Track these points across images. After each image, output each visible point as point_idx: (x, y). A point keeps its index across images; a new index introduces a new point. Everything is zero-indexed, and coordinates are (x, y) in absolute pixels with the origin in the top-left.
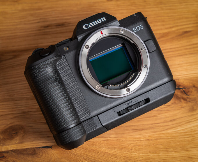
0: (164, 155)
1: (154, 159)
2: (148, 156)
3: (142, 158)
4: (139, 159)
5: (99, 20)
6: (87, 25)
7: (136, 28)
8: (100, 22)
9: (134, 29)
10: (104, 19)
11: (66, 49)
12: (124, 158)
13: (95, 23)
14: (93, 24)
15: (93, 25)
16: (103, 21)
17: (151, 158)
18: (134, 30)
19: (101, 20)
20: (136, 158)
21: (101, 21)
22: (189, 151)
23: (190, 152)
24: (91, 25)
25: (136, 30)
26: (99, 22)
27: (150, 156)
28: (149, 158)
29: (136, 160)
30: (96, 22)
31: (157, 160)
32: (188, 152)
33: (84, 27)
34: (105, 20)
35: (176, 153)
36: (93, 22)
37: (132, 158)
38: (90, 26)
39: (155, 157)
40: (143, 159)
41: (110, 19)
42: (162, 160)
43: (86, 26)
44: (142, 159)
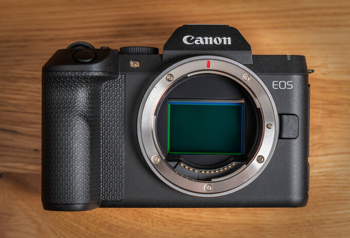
0: (208, 216)
1: (189, 222)
2: (180, 214)
3: (168, 217)
4: (162, 218)
5: (219, 38)
6: (193, 38)
7: (278, 83)
8: (218, 43)
9: (275, 83)
10: (227, 41)
11: (134, 64)
12: (132, 214)
13: (209, 40)
14: (204, 40)
15: (202, 43)
16: (225, 43)
17: (184, 220)
18: (273, 85)
19: (223, 40)
20: (156, 217)
21: (220, 42)
22: (257, 215)
23: (259, 217)
24: (200, 41)
25: (278, 87)
26: (216, 43)
27: (183, 215)
28: (181, 219)
29: (155, 219)
30: (211, 38)
31: (196, 225)
32: (256, 217)
33: (185, 40)
34: (230, 43)
35: (232, 216)
36: (206, 38)
37: (148, 215)
38: (196, 42)
39: (192, 219)
40: (168, 220)
41: (240, 44)
42: (205, 225)
43: (189, 40)
44: (166, 219)
